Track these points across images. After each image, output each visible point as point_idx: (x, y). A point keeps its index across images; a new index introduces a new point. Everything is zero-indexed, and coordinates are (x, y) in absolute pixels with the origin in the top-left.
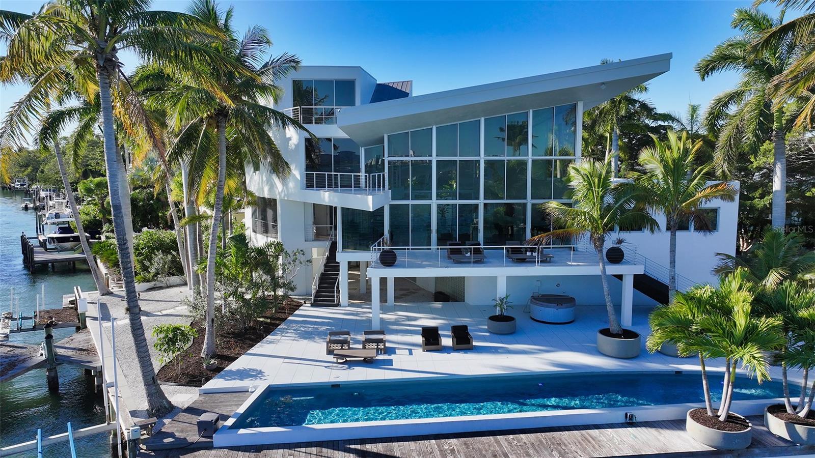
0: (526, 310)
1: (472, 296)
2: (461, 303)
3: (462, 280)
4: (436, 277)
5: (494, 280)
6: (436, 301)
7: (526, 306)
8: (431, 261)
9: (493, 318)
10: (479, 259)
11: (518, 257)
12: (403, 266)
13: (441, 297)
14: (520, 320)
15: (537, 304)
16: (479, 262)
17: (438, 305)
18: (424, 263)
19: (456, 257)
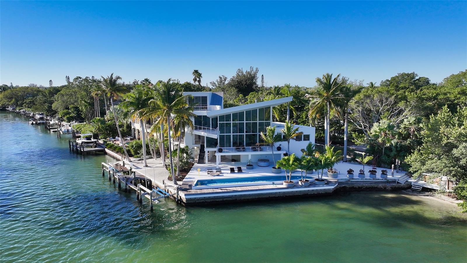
0: (257, 163)
1: (242, 160)
2: (239, 162)
3: (240, 156)
4: (232, 155)
5: (248, 155)
6: (232, 162)
7: (257, 162)
8: (232, 150)
9: (247, 165)
10: (244, 150)
11: (254, 150)
12: (224, 152)
13: (233, 160)
14: (254, 166)
15: (259, 162)
16: (244, 151)
17: (233, 163)
18: (230, 151)
19: (238, 150)
